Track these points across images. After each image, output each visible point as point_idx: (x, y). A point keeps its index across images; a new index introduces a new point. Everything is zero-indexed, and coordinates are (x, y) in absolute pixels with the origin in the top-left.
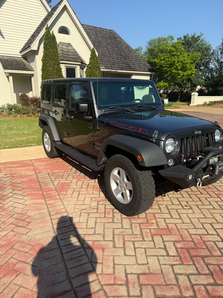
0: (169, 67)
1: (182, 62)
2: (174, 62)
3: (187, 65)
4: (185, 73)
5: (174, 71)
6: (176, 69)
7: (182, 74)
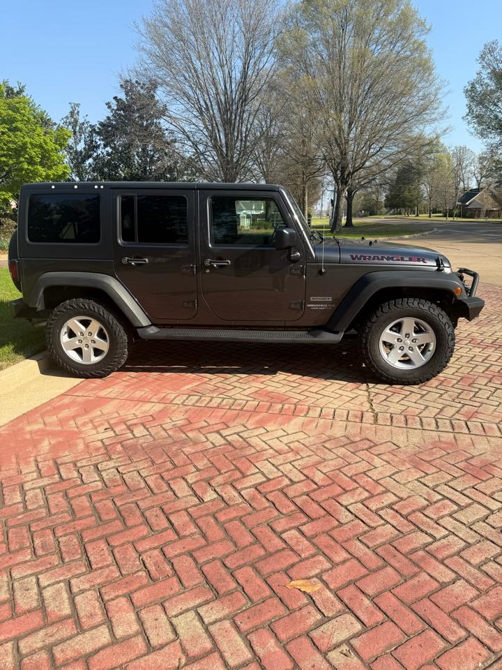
0: (10, 157)
1: (41, 147)
2: (25, 144)
3: (51, 154)
4: (50, 172)
5: (26, 166)
6: (31, 161)
7: (44, 174)
